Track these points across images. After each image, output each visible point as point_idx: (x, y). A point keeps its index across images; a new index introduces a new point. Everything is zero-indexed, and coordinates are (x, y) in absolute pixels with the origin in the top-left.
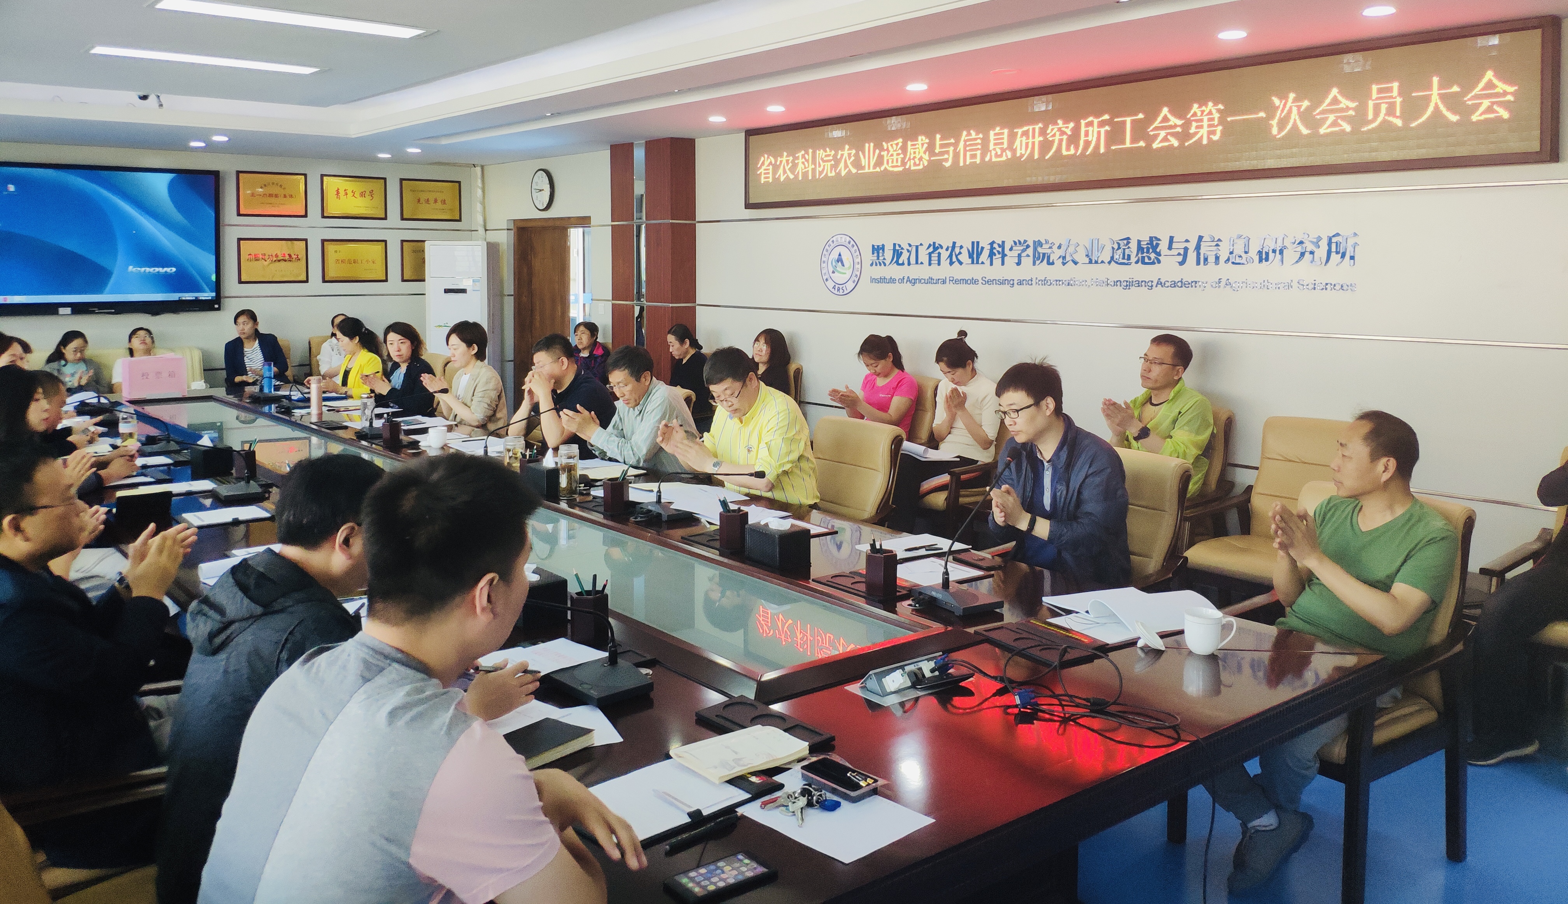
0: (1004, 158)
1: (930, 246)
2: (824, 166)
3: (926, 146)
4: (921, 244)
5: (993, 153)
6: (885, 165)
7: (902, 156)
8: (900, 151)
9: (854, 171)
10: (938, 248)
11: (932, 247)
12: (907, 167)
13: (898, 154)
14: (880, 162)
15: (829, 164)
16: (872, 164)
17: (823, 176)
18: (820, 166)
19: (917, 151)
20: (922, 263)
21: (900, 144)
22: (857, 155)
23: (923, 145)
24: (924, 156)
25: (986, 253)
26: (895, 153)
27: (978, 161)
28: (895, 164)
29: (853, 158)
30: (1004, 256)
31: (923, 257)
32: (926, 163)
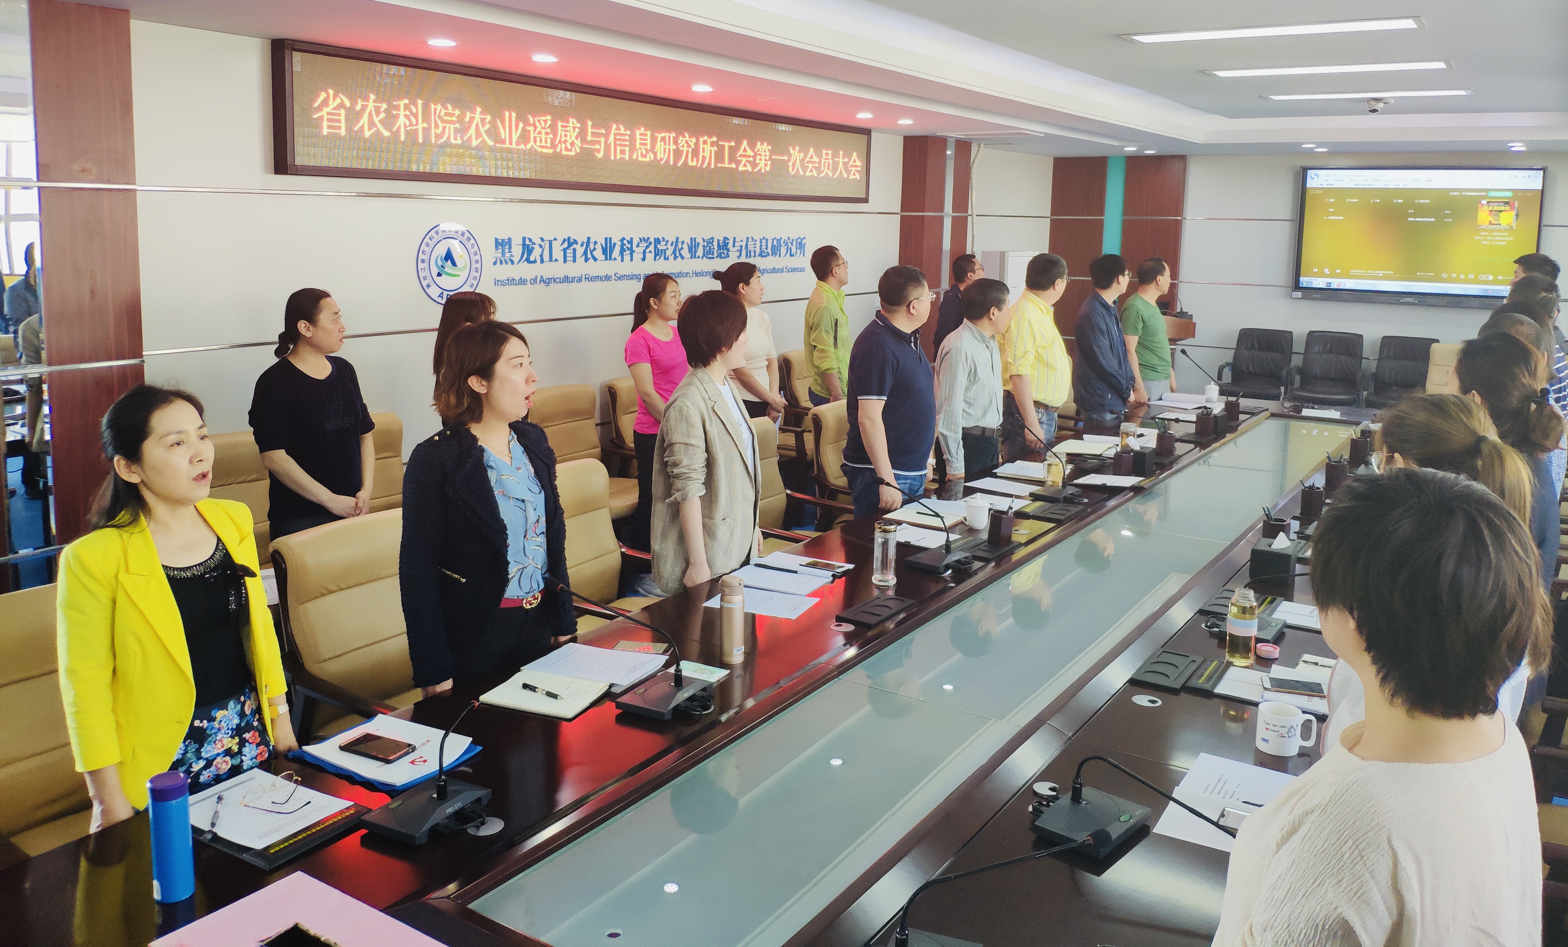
0: (647, 159)
1: (564, 240)
2: (444, 128)
3: (577, 130)
4: (555, 239)
5: (639, 152)
6: (532, 143)
7: (551, 136)
8: (549, 130)
9: (491, 143)
10: (573, 243)
11: (566, 242)
12: (558, 150)
13: (547, 133)
14: (524, 137)
15: (452, 126)
16: (514, 139)
17: (442, 141)
18: (437, 127)
19: (568, 134)
20: (557, 260)
21: (549, 122)
22: (493, 123)
23: (574, 128)
24: (575, 141)
25: (617, 249)
26: (543, 131)
27: (627, 157)
28: (543, 144)
29: (487, 126)
30: (632, 251)
31: (558, 254)
32: (578, 151)
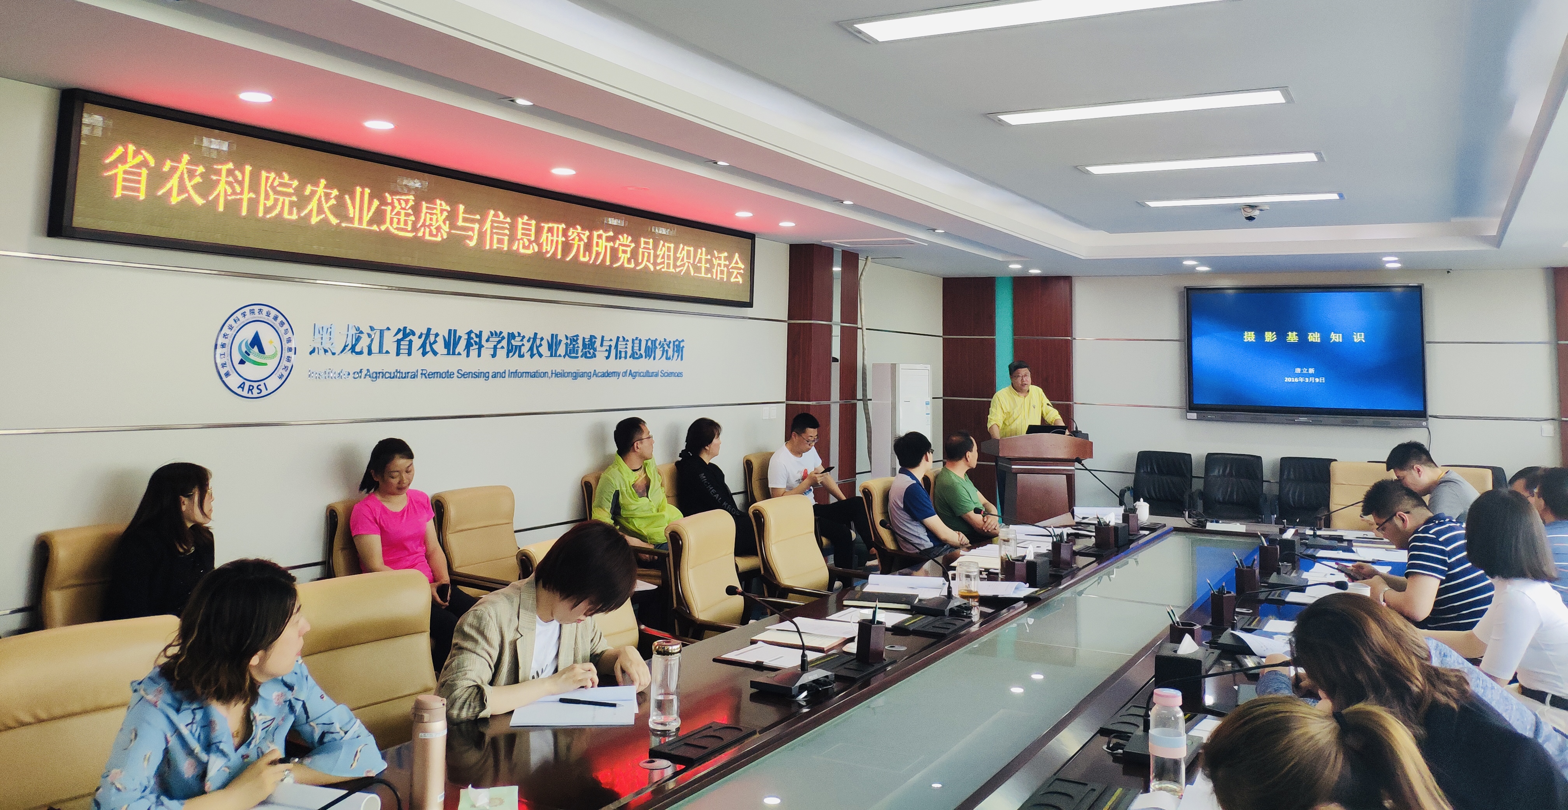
1: (399, 331)
2: (276, 200)
4: (388, 329)
6: (388, 224)
8: (410, 211)
9: (333, 220)
10: (408, 335)
11: (402, 332)
13: (407, 215)
14: (378, 217)
15: (287, 200)
16: (366, 218)
17: (274, 214)
18: (267, 197)
20: (387, 352)
21: (411, 203)
22: (340, 198)
23: (442, 211)
25: (463, 344)
26: (403, 212)
28: (402, 225)
29: (333, 202)
30: (480, 347)
31: (390, 344)
